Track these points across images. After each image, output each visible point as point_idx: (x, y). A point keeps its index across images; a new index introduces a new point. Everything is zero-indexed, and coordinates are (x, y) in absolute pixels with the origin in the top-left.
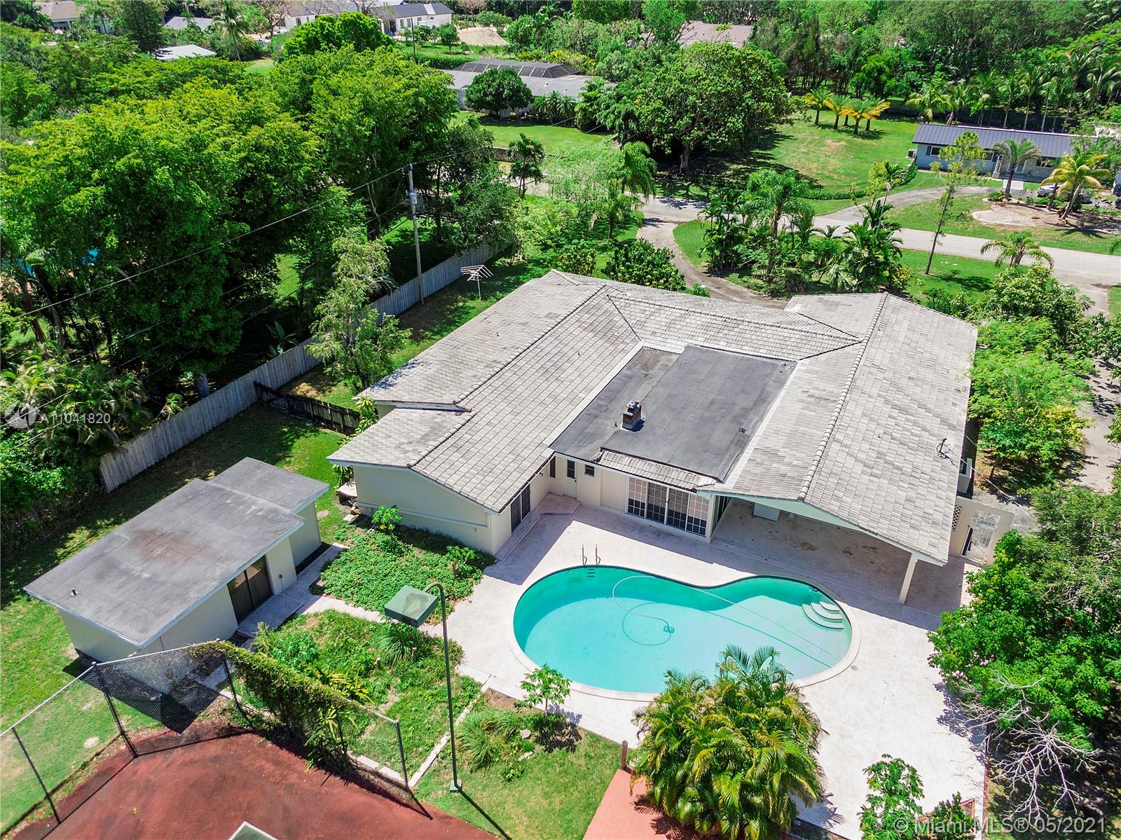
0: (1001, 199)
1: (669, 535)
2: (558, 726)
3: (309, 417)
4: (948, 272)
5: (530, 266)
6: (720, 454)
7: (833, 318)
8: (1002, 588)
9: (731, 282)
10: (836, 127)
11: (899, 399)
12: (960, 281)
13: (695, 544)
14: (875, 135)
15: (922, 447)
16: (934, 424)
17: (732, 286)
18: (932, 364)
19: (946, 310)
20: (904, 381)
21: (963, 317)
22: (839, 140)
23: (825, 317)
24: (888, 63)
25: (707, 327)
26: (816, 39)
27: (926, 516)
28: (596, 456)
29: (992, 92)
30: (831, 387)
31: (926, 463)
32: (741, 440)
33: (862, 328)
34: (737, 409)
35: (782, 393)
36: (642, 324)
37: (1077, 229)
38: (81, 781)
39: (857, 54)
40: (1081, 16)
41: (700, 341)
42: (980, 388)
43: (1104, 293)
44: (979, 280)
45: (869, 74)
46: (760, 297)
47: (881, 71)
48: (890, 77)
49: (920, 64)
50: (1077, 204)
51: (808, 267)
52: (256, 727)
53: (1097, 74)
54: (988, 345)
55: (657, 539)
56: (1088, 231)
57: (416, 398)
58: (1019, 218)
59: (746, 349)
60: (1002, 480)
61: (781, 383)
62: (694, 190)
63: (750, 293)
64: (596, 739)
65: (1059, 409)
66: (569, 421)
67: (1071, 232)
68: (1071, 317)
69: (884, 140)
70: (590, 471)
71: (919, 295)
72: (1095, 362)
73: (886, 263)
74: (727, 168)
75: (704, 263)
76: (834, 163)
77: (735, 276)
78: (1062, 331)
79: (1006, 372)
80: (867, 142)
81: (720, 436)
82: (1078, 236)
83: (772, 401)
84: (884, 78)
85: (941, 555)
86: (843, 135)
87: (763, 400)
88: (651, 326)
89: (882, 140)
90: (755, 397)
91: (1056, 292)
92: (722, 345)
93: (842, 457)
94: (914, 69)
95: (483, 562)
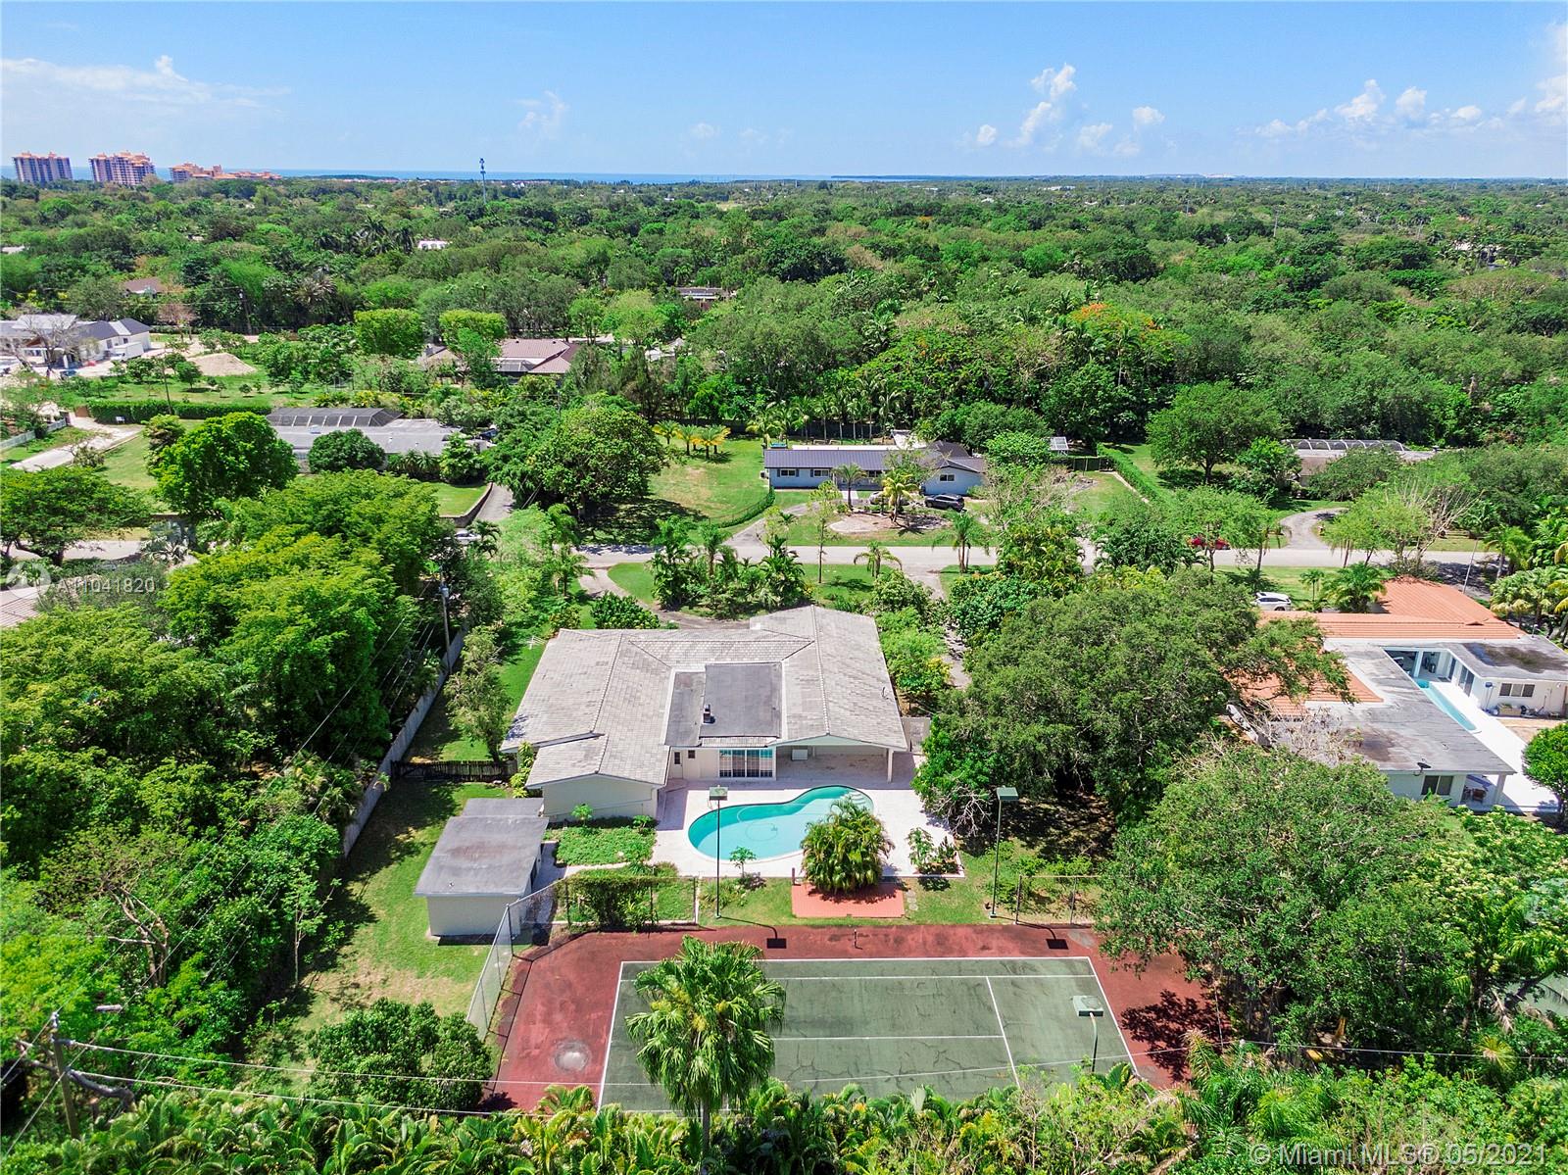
0: (846, 509)
1: (750, 783)
2: (751, 879)
3: (449, 777)
4: (833, 580)
5: (514, 629)
6: (770, 724)
7: (787, 628)
8: (937, 744)
9: (685, 613)
10: (688, 453)
11: (848, 671)
12: (844, 584)
13: (768, 783)
14: (723, 458)
15: (873, 696)
16: (874, 682)
17: (687, 616)
18: (858, 647)
19: (849, 610)
20: (848, 661)
21: (861, 612)
22: (698, 467)
23: (782, 628)
24: (716, 389)
25: (712, 651)
26: (646, 371)
27: (890, 730)
28: (697, 743)
29: (809, 413)
30: (811, 673)
31: (879, 703)
32: (776, 714)
33: (810, 631)
34: (763, 698)
35: (784, 683)
36: (667, 657)
37: (906, 530)
38: (512, 979)
39: (686, 383)
40: (859, 344)
41: (712, 661)
42: (889, 657)
43: (936, 577)
44: (856, 581)
45: (702, 400)
46: (713, 622)
47: (711, 397)
48: (721, 402)
49: (743, 389)
50: (900, 506)
51: (741, 592)
52: (587, 930)
53: (884, 395)
54: (884, 629)
55: (744, 786)
56: (914, 530)
57: (553, 737)
58: (864, 525)
59: (745, 660)
60: (916, 709)
61: (779, 676)
62: (600, 534)
63: (705, 620)
64: (773, 879)
65: (934, 659)
66: (665, 728)
67: (901, 533)
68: (924, 601)
69: (735, 463)
70: (692, 755)
71: (822, 600)
72: (944, 628)
73: (797, 581)
74: (618, 510)
75: (657, 602)
76: (705, 492)
77: (686, 608)
78: (921, 612)
79: (901, 643)
80: (721, 466)
81: (763, 714)
82: (908, 535)
83: (779, 690)
84: (716, 403)
85: (904, 745)
86: (698, 461)
87: (775, 690)
88: (673, 657)
89: (733, 463)
90: (768, 688)
91: (912, 587)
92: (728, 661)
93: (837, 709)
94: (739, 393)
95: (652, 824)
